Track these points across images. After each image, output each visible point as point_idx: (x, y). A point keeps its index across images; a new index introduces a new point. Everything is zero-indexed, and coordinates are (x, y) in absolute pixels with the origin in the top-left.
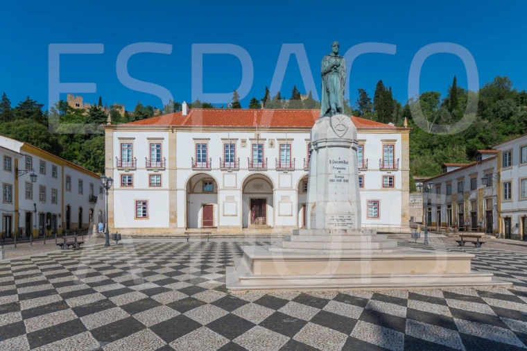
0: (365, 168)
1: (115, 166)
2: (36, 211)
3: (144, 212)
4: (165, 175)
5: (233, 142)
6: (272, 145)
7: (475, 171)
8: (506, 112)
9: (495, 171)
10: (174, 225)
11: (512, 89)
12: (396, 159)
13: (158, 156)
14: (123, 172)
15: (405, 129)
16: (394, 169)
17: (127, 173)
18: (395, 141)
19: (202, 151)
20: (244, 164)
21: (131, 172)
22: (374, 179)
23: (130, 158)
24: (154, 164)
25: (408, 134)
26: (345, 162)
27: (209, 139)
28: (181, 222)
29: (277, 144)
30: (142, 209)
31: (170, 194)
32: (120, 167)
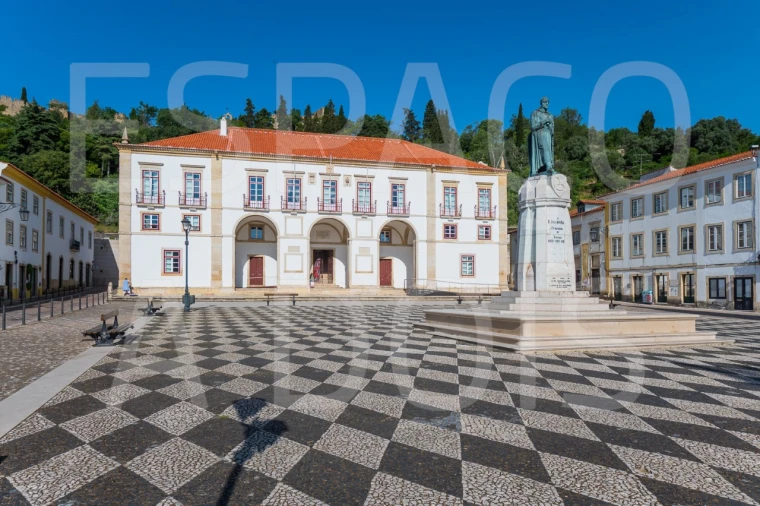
0: (458, 215)
1: (134, 201)
2: (16, 262)
3: (175, 265)
4: (207, 217)
5: (298, 176)
6: (347, 182)
7: (578, 224)
8: (580, 152)
9: (603, 225)
10: (218, 283)
11: (581, 124)
12: (493, 206)
13: (196, 189)
14: (145, 210)
15: (501, 171)
16: (491, 218)
17: (151, 211)
18: (492, 184)
19: (256, 187)
20: (312, 205)
21: (157, 211)
22: (468, 228)
23: (156, 190)
24: (190, 200)
25: (506, 178)
26: (562, 223)
27: (267, 171)
28: (228, 280)
29: (354, 181)
30: (174, 261)
31: (213, 242)
32: (141, 204)
